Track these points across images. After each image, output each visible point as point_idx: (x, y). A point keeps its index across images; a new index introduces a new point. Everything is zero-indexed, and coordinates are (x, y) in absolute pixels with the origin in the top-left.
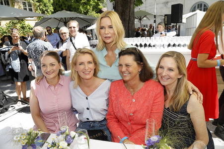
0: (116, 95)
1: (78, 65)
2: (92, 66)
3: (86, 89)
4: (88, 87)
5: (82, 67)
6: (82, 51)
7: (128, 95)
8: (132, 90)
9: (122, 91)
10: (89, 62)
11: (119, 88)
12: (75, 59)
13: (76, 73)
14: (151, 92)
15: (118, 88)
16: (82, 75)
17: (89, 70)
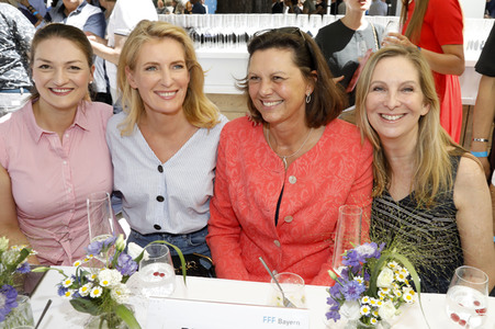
0: (239, 165)
1: (140, 69)
2: (182, 75)
3: (159, 141)
4: (166, 134)
5: (153, 77)
6: (154, 29)
7: (272, 165)
8: (284, 148)
9: (257, 154)
10: (176, 65)
11: (249, 146)
12: (131, 52)
13: (134, 92)
14: (345, 159)
15: (245, 144)
16: (152, 100)
17: (174, 88)
